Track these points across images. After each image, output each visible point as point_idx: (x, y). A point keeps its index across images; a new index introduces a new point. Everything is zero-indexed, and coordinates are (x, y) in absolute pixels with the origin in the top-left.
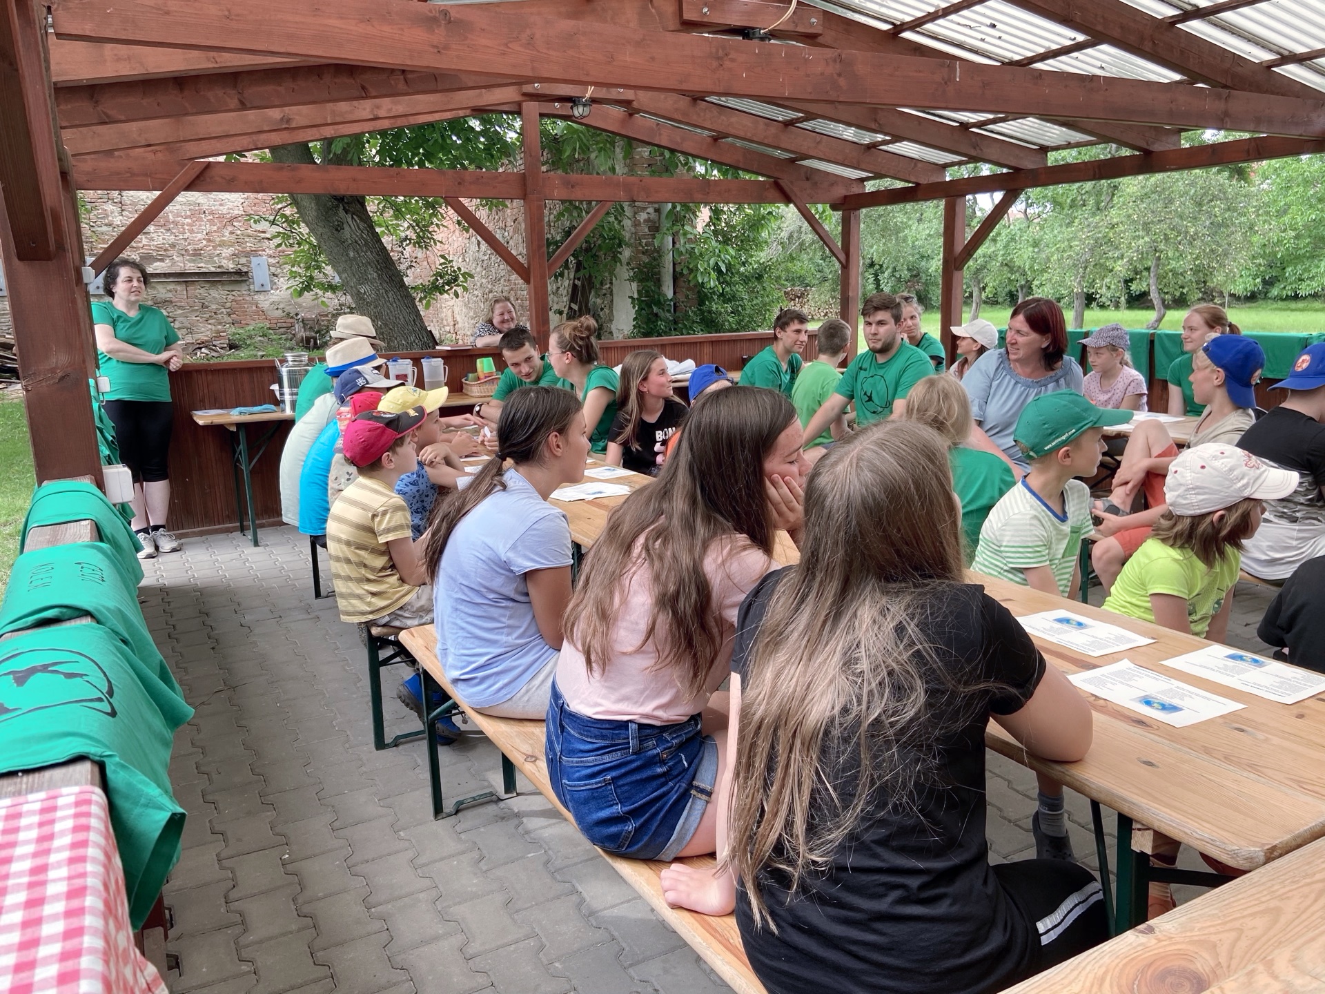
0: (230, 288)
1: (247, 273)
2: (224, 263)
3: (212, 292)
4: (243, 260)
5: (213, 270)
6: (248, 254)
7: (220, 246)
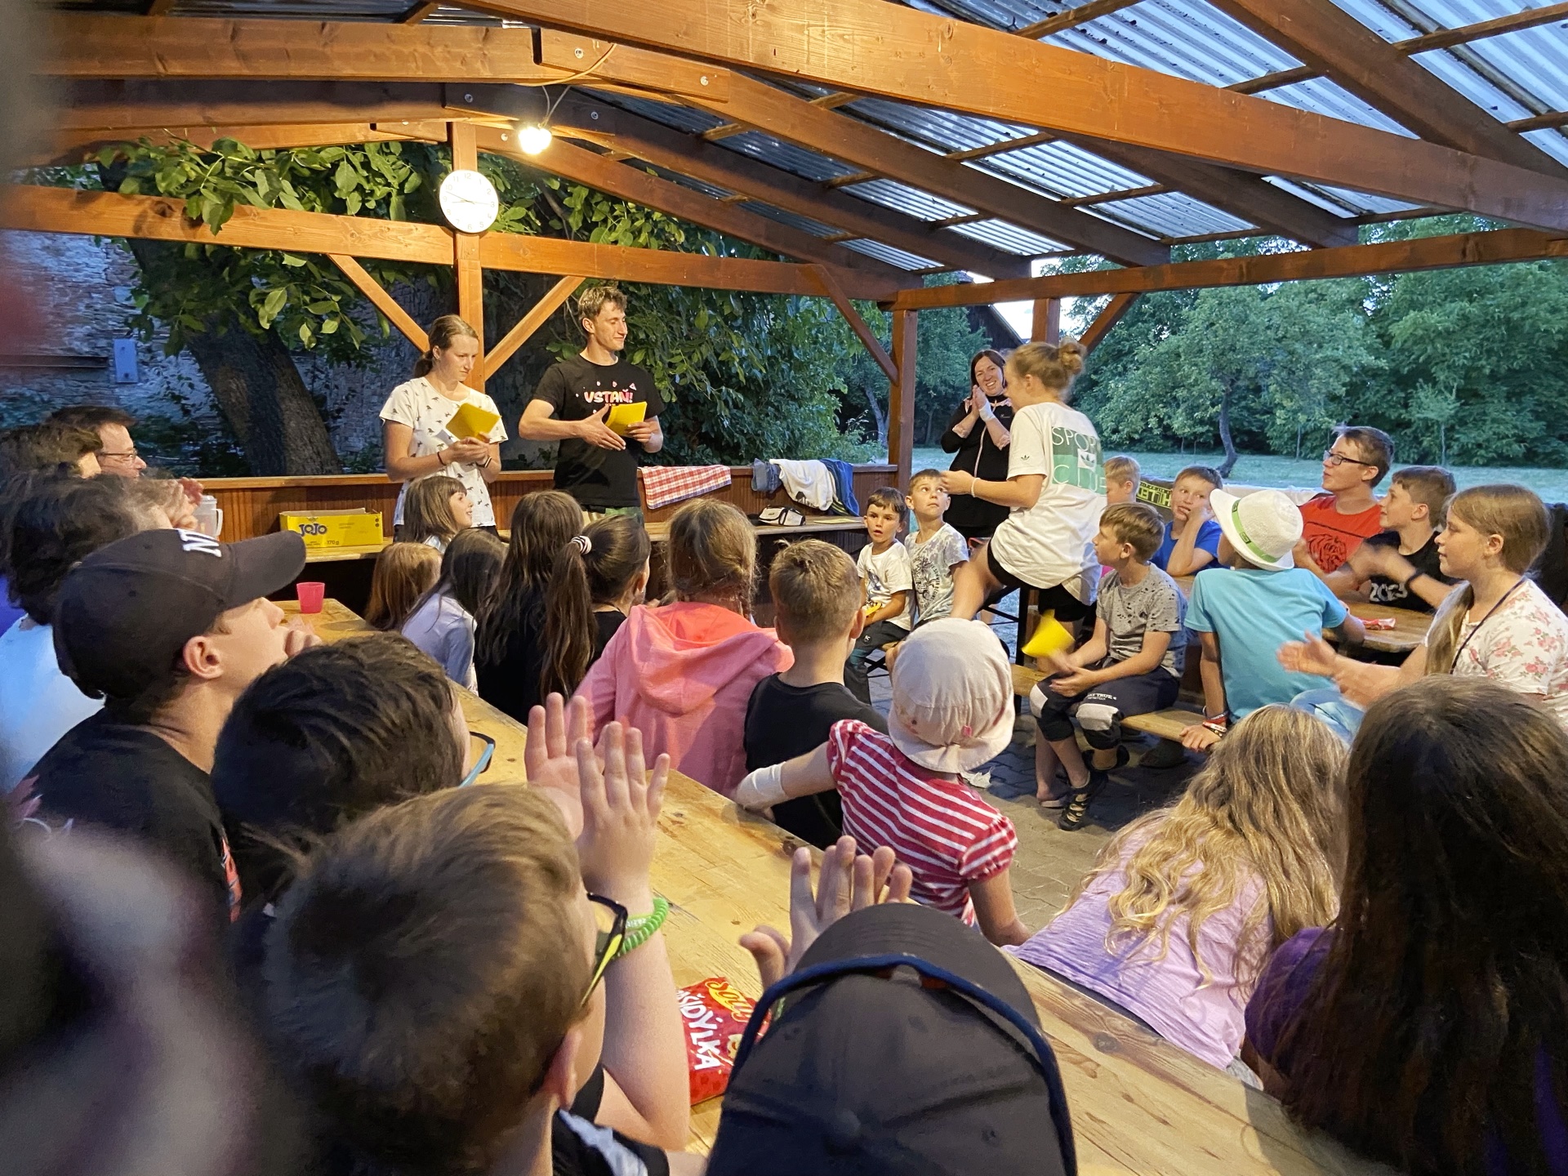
0: (85, 377)
1: (106, 359)
2: (76, 345)
3: (56, 382)
4: (102, 343)
5: (61, 353)
6: (108, 335)
7: (70, 322)
